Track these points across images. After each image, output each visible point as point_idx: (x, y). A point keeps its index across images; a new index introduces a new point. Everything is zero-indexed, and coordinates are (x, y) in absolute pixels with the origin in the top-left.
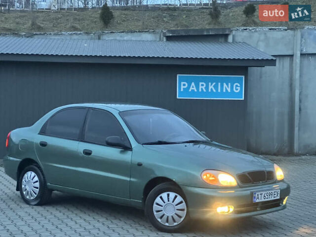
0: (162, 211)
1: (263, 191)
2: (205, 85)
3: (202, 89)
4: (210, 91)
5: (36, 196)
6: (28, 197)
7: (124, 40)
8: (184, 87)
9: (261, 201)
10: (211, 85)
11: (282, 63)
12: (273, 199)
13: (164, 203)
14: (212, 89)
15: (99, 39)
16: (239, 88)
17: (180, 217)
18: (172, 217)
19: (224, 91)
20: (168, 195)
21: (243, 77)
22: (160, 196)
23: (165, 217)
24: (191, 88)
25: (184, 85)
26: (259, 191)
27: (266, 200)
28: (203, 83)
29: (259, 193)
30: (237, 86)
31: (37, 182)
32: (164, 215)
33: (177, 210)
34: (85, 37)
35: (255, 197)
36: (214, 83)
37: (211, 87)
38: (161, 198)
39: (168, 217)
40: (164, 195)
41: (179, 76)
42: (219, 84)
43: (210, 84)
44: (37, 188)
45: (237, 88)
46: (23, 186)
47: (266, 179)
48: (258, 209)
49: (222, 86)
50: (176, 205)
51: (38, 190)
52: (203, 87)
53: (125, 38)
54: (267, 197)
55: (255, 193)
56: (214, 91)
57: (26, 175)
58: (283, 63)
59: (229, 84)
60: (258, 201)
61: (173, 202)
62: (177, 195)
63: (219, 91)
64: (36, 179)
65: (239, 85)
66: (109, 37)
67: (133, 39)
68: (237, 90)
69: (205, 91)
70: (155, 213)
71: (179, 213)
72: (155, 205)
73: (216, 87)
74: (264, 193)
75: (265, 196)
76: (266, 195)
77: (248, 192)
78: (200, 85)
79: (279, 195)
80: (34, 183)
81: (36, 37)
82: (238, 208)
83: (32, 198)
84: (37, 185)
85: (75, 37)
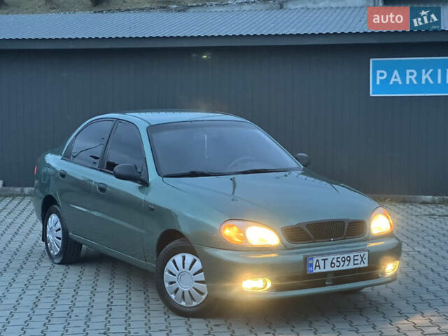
0: (175, 282)
1: (329, 254)
5: (59, 250)
6: (52, 252)
7: (319, 8)
9: (325, 270)
12: (351, 266)
13: (178, 270)
17: (202, 294)
18: (189, 292)
20: (184, 258)
22: (172, 259)
23: (179, 293)
26: (322, 255)
27: (336, 269)
29: (320, 258)
31: (59, 229)
32: (178, 289)
33: (196, 282)
35: (311, 265)
38: (174, 262)
39: (183, 292)
40: (178, 258)
44: (59, 239)
46: (48, 235)
47: (345, 234)
48: (327, 283)
50: (194, 275)
51: (60, 241)
54: (338, 264)
55: (312, 259)
57: (50, 219)
60: (317, 270)
61: (190, 269)
62: (196, 258)
64: (59, 225)
70: (167, 285)
71: (199, 286)
72: (166, 273)
74: (330, 258)
75: (332, 263)
76: (335, 261)
77: (300, 257)
79: (366, 261)
80: (57, 231)
82: (282, 281)
83: (56, 253)
84: (60, 234)
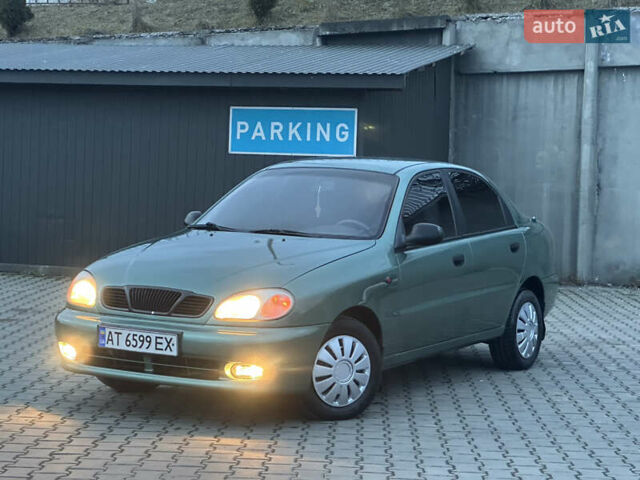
2: (281, 128)
3: (275, 134)
4: (290, 139)
7: (246, 46)
8: (243, 131)
10: (293, 127)
11: (560, 87)
14: (294, 135)
15: (203, 42)
16: (346, 134)
19: (318, 139)
21: (356, 110)
24: (255, 134)
25: (243, 127)
28: (278, 124)
30: (342, 129)
34: (180, 41)
36: (299, 124)
37: (293, 131)
41: (234, 110)
42: (309, 125)
43: (291, 124)
45: (343, 133)
49: (314, 130)
52: (278, 132)
53: (250, 42)
56: (299, 139)
58: (563, 89)
59: (328, 125)
63: (308, 139)
65: (347, 128)
66: (220, 41)
67: (264, 43)
68: (342, 136)
69: (281, 138)
73: (302, 131)
78: (272, 127)
81: (96, 42)
85: (162, 42)
